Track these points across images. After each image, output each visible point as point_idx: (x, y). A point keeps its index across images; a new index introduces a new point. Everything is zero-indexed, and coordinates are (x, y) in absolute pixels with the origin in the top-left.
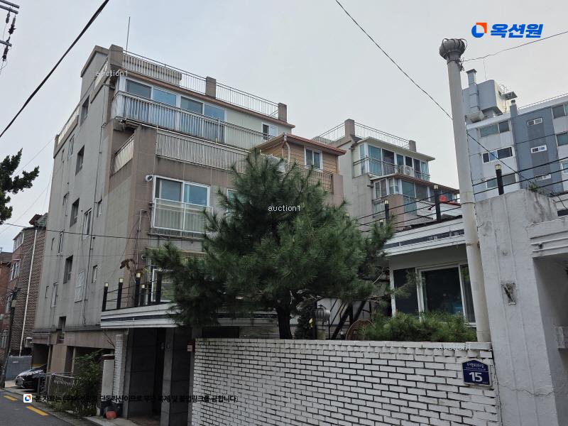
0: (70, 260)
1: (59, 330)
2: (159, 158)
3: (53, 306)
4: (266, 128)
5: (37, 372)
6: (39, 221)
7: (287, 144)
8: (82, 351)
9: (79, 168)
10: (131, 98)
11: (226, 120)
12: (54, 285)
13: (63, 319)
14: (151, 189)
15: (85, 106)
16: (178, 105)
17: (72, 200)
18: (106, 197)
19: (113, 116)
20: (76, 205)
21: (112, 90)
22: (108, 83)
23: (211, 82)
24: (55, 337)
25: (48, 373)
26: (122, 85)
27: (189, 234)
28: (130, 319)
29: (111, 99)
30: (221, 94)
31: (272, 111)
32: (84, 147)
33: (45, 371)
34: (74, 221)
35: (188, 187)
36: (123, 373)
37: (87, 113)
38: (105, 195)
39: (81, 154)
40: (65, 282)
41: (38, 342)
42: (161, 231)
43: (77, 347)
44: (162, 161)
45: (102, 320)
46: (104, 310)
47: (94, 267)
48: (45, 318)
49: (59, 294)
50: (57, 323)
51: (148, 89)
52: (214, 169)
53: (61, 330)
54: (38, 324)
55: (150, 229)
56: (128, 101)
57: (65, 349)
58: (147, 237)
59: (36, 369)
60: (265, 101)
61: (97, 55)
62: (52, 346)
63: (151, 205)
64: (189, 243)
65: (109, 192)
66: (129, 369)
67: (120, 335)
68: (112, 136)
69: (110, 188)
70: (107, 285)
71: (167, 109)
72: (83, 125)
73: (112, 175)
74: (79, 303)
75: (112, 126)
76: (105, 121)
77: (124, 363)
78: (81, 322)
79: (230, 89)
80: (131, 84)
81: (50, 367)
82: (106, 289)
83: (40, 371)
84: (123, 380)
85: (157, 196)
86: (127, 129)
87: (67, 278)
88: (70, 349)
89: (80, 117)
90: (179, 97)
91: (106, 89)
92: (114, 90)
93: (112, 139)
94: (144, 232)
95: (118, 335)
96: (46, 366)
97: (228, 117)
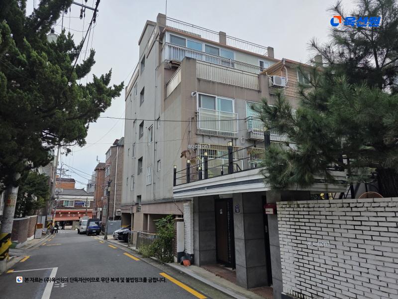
0: (140, 160)
1: (137, 204)
2: (199, 80)
3: (132, 189)
4: (261, 63)
5: (125, 230)
6: (119, 142)
7: (285, 67)
8: (155, 217)
9: (141, 102)
10: (174, 48)
11: (235, 59)
12: (132, 176)
13: (139, 197)
14: (196, 102)
15: (143, 62)
16: (204, 50)
17: (139, 123)
18: (163, 114)
19: (163, 60)
20: (142, 125)
21: (161, 44)
22: (158, 39)
23: (222, 35)
24: (135, 208)
25: (132, 231)
26: (167, 38)
27: (223, 133)
28: (203, 188)
29: (161, 50)
30: (230, 43)
31: (264, 52)
32: (144, 88)
33: (130, 230)
34: (141, 135)
35: (220, 100)
36: (193, 231)
37: (144, 66)
38: (162, 113)
39: (142, 93)
40: (138, 174)
41: (125, 212)
42: (205, 131)
43: (150, 215)
44: (201, 82)
45: (174, 193)
46: (175, 185)
47: (158, 161)
48: (127, 197)
49: (135, 182)
50: (135, 199)
51: (184, 41)
52: (236, 87)
53: (138, 204)
54: (124, 201)
55: (197, 130)
56: (172, 49)
57: (142, 216)
58: (196, 136)
59: (125, 228)
60: (259, 46)
61: (149, 27)
62: (133, 214)
63: (196, 113)
64: (223, 140)
65: (165, 110)
66: (197, 229)
67: (187, 204)
68: (163, 73)
69: (165, 108)
70: (175, 167)
71: (197, 53)
72: (143, 74)
73: (165, 99)
74: (149, 186)
75: (163, 67)
76: (157, 65)
77: (192, 224)
78: (152, 198)
79: (236, 39)
80: (173, 38)
81: (133, 228)
82: (175, 170)
83: (127, 229)
84: (193, 237)
85: (200, 106)
86: (173, 67)
87: (140, 171)
88: (146, 215)
89: (140, 70)
90: (204, 45)
91: (157, 43)
92: (162, 44)
93: (163, 75)
94: (193, 132)
95: (185, 204)
96: (130, 226)
97: (236, 57)
